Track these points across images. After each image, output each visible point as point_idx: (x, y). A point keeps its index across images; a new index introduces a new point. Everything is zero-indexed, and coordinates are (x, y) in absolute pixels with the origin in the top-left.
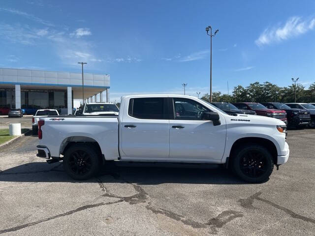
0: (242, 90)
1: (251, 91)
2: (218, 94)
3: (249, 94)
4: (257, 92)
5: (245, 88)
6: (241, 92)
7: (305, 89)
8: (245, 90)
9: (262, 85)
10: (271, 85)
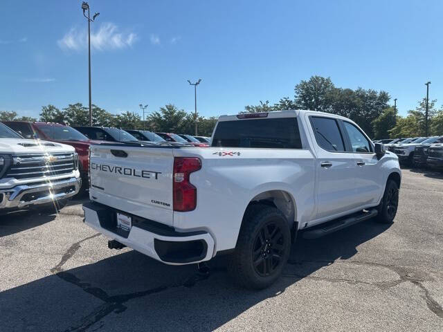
0: (56, 113)
1: (71, 116)
2: (10, 115)
3: (66, 119)
4: (79, 118)
5: (61, 111)
6: (54, 115)
7: (142, 119)
8: (60, 114)
9: (86, 108)
10: (98, 109)
